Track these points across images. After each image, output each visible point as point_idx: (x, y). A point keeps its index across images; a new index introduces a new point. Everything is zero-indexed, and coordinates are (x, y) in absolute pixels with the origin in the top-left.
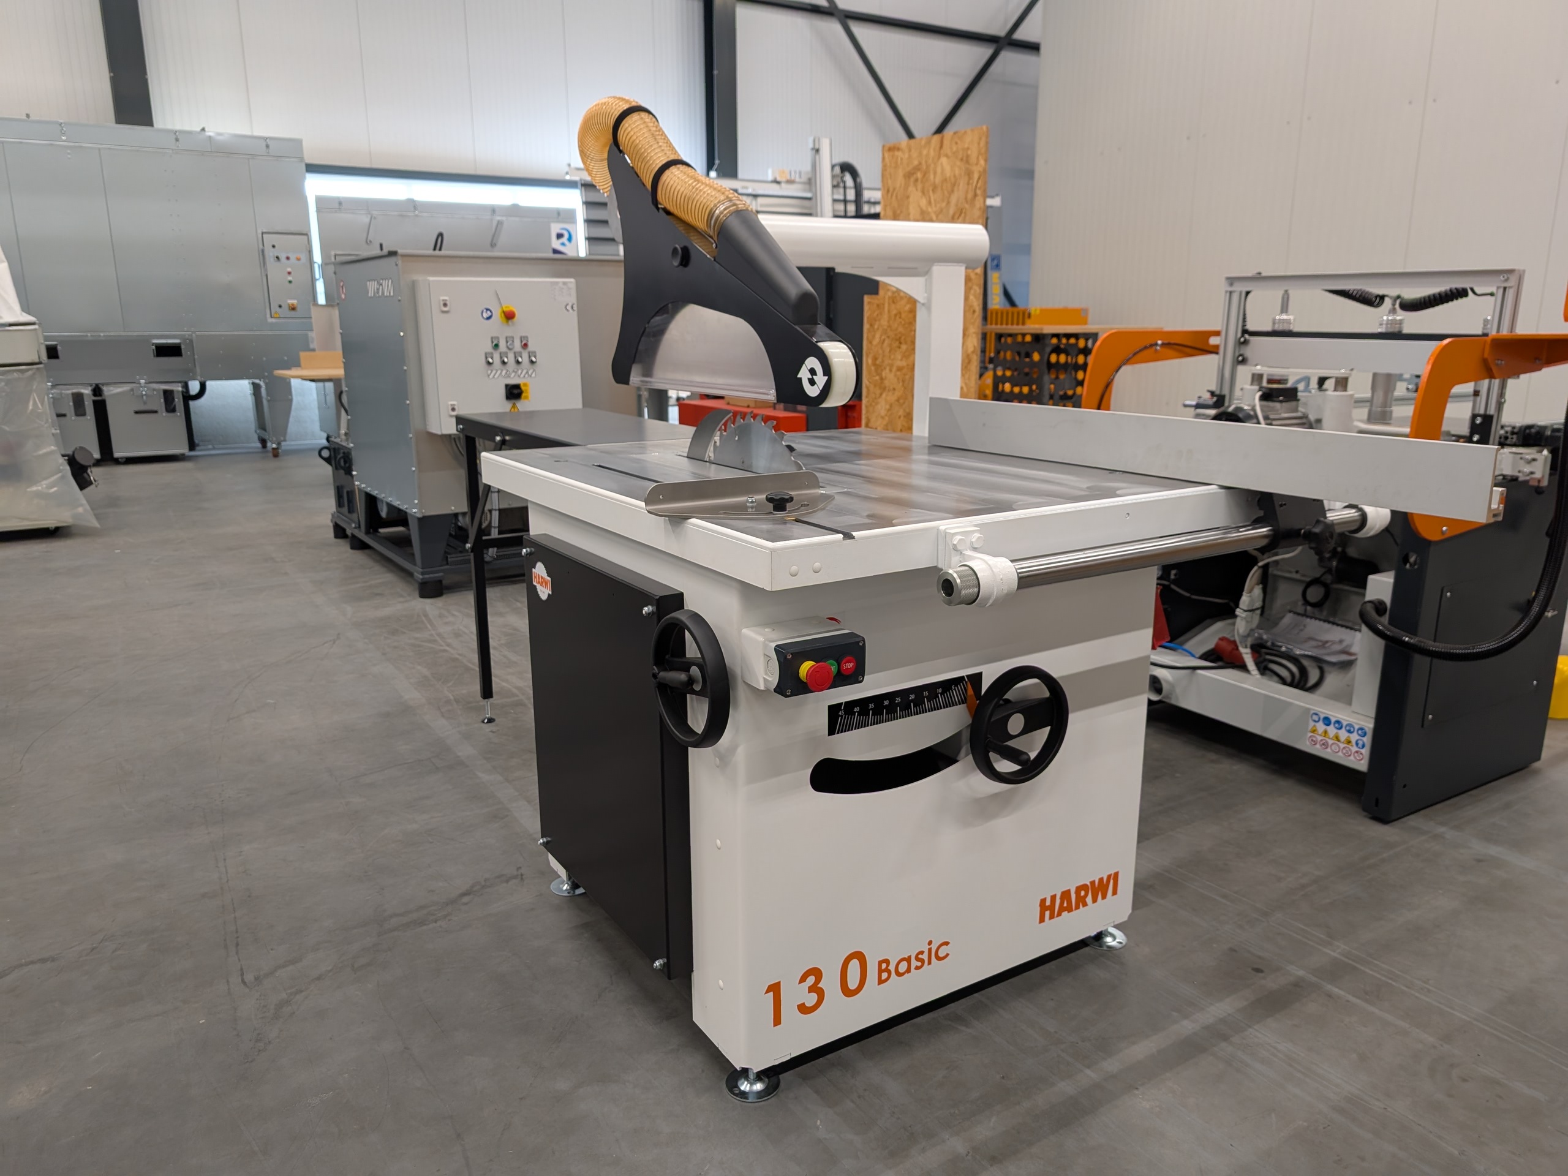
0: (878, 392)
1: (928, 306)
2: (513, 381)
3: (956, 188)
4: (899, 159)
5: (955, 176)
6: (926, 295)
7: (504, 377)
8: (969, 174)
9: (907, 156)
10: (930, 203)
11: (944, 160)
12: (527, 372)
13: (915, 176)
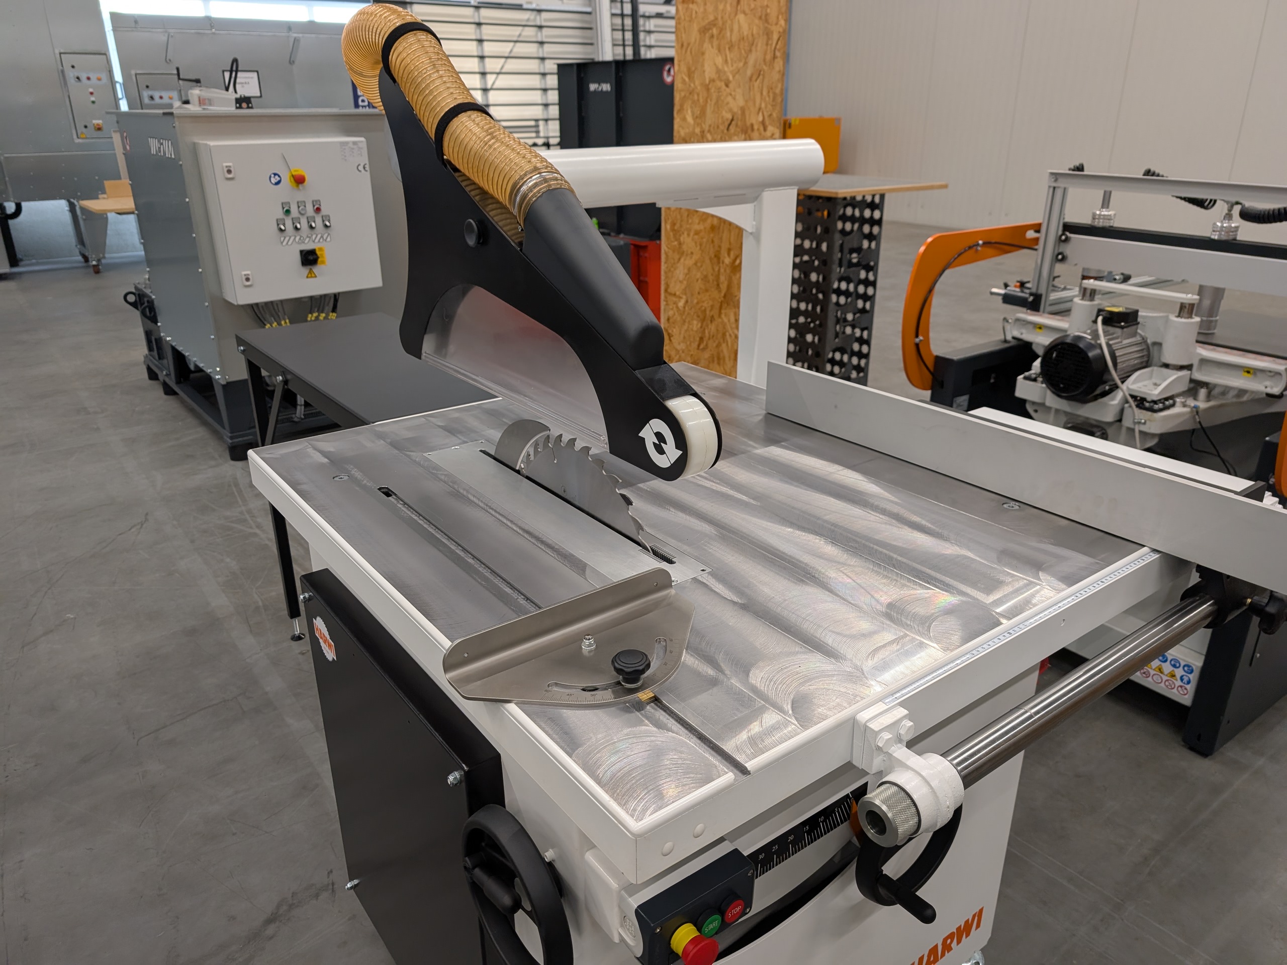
0: (677, 256)
1: (757, 236)
2: (308, 246)
3: (753, 48)
4: (694, 12)
5: (753, 35)
6: (754, 223)
7: (298, 243)
8: (768, 34)
9: (702, 9)
10: (726, 61)
11: (741, 17)
12: (322, 237)
13: (710, 31)
